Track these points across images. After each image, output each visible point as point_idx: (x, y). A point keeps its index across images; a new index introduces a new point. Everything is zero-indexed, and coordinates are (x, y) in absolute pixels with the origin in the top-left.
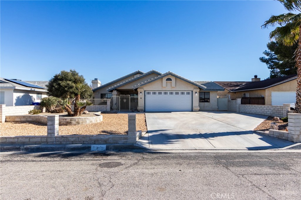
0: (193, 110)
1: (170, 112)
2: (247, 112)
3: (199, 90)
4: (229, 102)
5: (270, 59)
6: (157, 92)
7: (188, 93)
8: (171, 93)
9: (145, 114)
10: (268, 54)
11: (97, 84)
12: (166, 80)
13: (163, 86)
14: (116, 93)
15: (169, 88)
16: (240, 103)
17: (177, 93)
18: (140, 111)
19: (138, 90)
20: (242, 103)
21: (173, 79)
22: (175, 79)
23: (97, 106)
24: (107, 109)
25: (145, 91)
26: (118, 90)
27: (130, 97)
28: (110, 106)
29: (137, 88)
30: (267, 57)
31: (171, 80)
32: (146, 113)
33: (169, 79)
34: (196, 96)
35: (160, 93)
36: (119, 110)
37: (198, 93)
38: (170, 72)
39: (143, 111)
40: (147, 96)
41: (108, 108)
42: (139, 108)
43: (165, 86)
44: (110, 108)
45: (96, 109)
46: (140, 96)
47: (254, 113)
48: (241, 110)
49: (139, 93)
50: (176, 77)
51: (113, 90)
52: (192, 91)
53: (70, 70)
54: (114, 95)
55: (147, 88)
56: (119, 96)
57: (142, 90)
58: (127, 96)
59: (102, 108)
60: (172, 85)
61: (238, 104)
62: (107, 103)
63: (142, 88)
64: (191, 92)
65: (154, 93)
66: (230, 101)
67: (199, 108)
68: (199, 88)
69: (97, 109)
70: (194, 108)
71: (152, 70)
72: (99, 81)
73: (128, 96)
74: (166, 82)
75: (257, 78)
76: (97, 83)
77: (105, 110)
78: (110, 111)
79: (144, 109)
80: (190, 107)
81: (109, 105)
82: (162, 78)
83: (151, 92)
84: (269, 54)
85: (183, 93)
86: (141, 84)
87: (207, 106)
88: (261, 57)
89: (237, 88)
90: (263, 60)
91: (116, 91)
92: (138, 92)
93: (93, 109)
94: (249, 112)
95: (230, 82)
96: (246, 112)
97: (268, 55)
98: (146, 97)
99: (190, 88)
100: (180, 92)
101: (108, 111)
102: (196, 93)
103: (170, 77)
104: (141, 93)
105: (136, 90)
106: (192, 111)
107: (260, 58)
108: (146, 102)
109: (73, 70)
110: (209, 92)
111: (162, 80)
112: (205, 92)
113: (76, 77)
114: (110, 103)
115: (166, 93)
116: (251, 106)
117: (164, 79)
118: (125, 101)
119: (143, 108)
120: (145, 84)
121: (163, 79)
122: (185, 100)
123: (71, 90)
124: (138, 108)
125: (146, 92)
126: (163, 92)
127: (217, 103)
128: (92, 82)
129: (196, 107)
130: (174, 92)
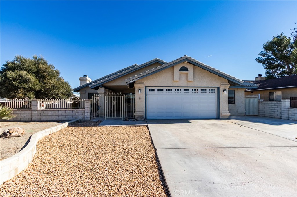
0: (221, 117)
1: (185, 120)
3: (229, 85)
5: (266, 60)
6: (165, 89)
7: (212, 91)
8: (187, 91)
9: (147, 126)
10: (264, 55)
11: (86, 82)
12: (180, 70)
13: (175, 80)
14: (104, 91)
15: (183, 83)
16: (289, 105)
17: (195, 91)
18: (139, 119)
19: (135, 85)
20: (292, 105)
21: (190, 68)
22: (193, 68)
23: (69, 112)
25: (146, 87)
26: (106, 88)
27: (122, 97)
28: (89, 111)
29: (134, 83)
31: (188, 71)
32: (149, 125)
33: (184, 69)
34: (225, 95)
35: (169, 91)
36: (105, 117)
37: (227, 90)
38: (187, 56)
40: (149, 95)
41: (86, 114)
42: (136, 114)
43: (178, 79)
44: (89, 114)
45: (66, 117)
46: (139, 95)
49: (137, 90)
50: (196, 65)
51: (99, 86)
52: (218, 88)
53: (34, 57)
54: (101, 94)
55: (150, 82)
56: (105, 95)
57: (142, 86)
58: (117, 95)
59: (77, 114)
60: (189, 78)
61: (286, 107)
62: (86, 106)
63: (142, 83)
64: (216, 89)
65: (160, 91)
67: (230, 114)
69: (68, 116)
70: (223, 114)
72: (88, 78)
73: (120, 95)
74: (180, 73)
76: (86, 80)
77: (81, 117)
78: (89, 119)
79: (144, 116)
80: (214, 113)
81: (89, 109)
82: (173, 67)
83: (156, 89)
84: (266, 54)
85: (204, 91)
86: (140, 76)
90: (259, 60)
91: (103, 88)
92: (135, 89)
93: (61, 117)
98: (147, 97)
99: (216, 83)
100: (199, 89)
101: (86, 119)
102: (225, 90)
103: (185, 64)
104: (140, 90)
105: (132, 85)
106: (218, 118)
108: (147, 104)
110: (234, 90)
111: (173, 70)
113: (41, 66)
114: (89, 107)
115: (178, 91)
117: (177, 69)
118: (114, 102)
119: (143, 114)
120: (147, 75)
121: (175, 68)
123: (25, 86)
124: (134, 114)
125: (148, 89)
126: (174, 89)
127: (244, 105)
128: (80, 79)
129: (225, 112)
130: (191, 89)
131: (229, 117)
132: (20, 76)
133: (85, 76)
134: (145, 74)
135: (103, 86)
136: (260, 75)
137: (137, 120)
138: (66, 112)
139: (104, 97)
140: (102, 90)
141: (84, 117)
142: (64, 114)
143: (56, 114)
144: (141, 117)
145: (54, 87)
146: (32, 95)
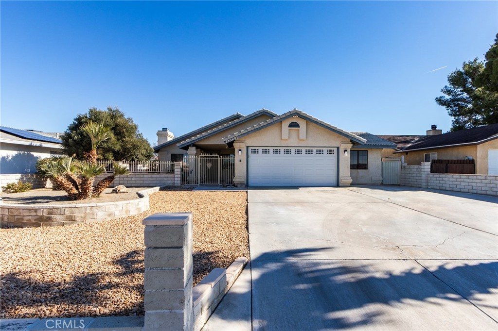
0: (340, 185)
1: (296, 187)
2: (447, 189)
3: (352, 145)
4: (403, 170)
5: (452, 100)
6: (271, 149)
7: (330, 152)
8: (298, 152)
9: (247, 192)
10: (449, 92)
11: (167, 138)
12: (289, 127)
13: (282, 138)
14: (195, 152)
15: (293, 142)
16: (430, 170)
17: (309, 152)
18: (239, 186)
19: (234, 144)
20: (433, 170)
21: (302, 124)
22: (305, 124)
23: (156, 176)
24: (176, 182)
25: (248, 147)
26: (198, 147)
27: (219, 159)
28: (180, 176)
29: (233, 142)
30: (448, 97)
31: (299, 127)
32: (249, 191)
33: (294, 125)
34: (346, 157)
35: (277, 152)
36: (198, 183)
37: (349, 150)
38: (297, 109)
39: (244, 186)
40: (252, 157)
41: (176, 179)
42: (236, 180)
43: (287, 138)
44: (179, 179)
45: (153, 182)
46: (239, 157)
47: (467, 190)
48: (432, 184)
49: (236, 150)
50: (308, 120)
51: (189, 146)
52: (338, 148)
53: (108, 109)
54: (191, 155)
55: (253, 141)
56: (198, 157)
57: (243, 146)
58: (213, 157)
59: (165, 179)
60: (300, 135)
61: (426, 173)
62: (175, 170)
63: (243, 141)
64: (335, 149)
65: (266, 152)
66: (405, 167)
67: (352, 180)
68: (351, 141)
69: (155, 182)
70: (342, 180)
71: (261, 109)
72: (169, 133)
73: (216, 157)
74: (289, 130)
75: (437, 129)
76: (166, 135)
77: (170, 183)
78: (180, 185)
79: (246, 182)
80: (333, 180)
81: (179, 173)
82: (281, 122)
83: (260, 150)
84: (452, 91)
85: (320, 152)
86: (240, 134)
87: (362, 177)
88: (439, 97)
89: (409, 145)
90: (440, 101)
91: (194, 148)
92: (234, 149)
93: (146, 182)
94: (451, 189)
95: (392, 136)
96: (444, 188)
97: (449, 94)
98: (250, 159)
99: (335, 142)
100: (314, 150)
101: (176, 184)
102: (346, 151)
103: (296, 119)
104: (240, 150)
105: (231, 144)
106: (338, 186)
107: (437, 98)
108: (249, 165)
109: (113, 109)
110: (367, 151)
111: (281, 126)
112: (358, 151)
113: (118, 120)
114: (180, 170)
115: (287, 152)
117: (285, 125)
118: (209, 165)
119: (244, 180)
120: (248, 133)
121: (283, 123)
122: (325, 165)
124: (234, 180)
125: (250, 149)
126: (282, 149)
127: (380, 171)
128: (158, 134)
129: (345, 178)
130: (304, 150)
131: (351, 184)
133: (165, 130)
134: (246, 131)
135: (194, 145)
136: (434, 127)
137: (236, 187)
138: (153, 176)
139: (198, 159)
140: (192, 150)
141: (174, 183)
142: (151, 179)
143: (141, 179)
144: (242, 184)
145: (135, 147)
146: (110, 156)
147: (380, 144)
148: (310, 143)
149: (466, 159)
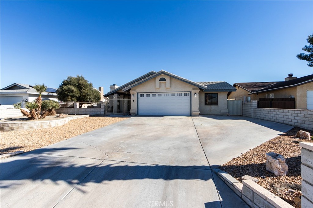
0: (192, 115)
2: (265, 119)
3: (199, 90)
5: (311, 55)
6: (151, 94)
7: (186, 95)
8: (166, 95)
10: (308, 49)
11: (115, 88)
12: (160, 81)
13: (156, 87)
14: (117, 96)
15: (163, 89)
16: (257, 106)
17: (173, 95)
18: (132, 115)
20: (259, 106)
21: (167, 79)
22: (169, 78)
24: (102, 112)
25: (138, 93)
27: (123, 100)
28: (103, 109)
31: (165, 80)
33: (163, 79)
34: (196, 97)
35: (154, 95)
37: (198, 94)
38: (162, 70)
39: (135, 115)
40: (140, 98)
41: (102, 111)
42: (131, 111)
43: (159, 87)
44: (103, 111)
46: (133, 98)
47: (273, 120)
48: (257, 115)
49: (131, 95)
50: (171, 77)
51: (114, 93)
52: (191, 92)
53: (77, 76)
55: (140, 90)
57: (135, 93)
59: (97, 111)
60: (166, 85)
61: (253, 107)
62: (101, 106)
63: (135, 90)
64: (189, 93)
65: (148, 95)
66: (245, 104)
67: (199, 112)
68: (199, 88)
69: (92, 112)
70: (193, 112)
73: (121, 99)
74: (160, 82)
77: (99, 113)
78: (103, 114)
79: (136, 113)
80: (188, 111)
83: (145, 94)
84: (311, 49)
85: (180, 95)
86: (131, 86)
87: (214, 110)
91: (116, 94)
92: (130, 94)
94: (266, 119)
95: (255, 83)
96: (263, 118)
98: (139, 100)
99: (189, 89)
100: (176, 94)
102: (196, 94)
103: (163, 76)
104: (133, 95)
105: (129, 91)
110: (217, 93)
111: (155, 81)
113: (80, 81)
115: (160, 95)
116: (269, 110)
117: (158, 80)
118: (118, 103)
119: (135, 111)
121: (156, 79)
122: (182, 103)
125: (139, 95)
126: (157, 94)
128: (110, 87)
129: (196, 111)
130: (170, 94)
131: (199, 115)
132: (69, 88)
133: (114, 85)
136: (290, 75)
138: (91, 109)
139: (112, 100)
141: (101, 113)
142: (90, 111)
143: (86, 111)
144: (134, 113)
145: (87, 94)
146: (75, 99)
147: (224, 89)
148: (173, 89)
149: (289, 97)
